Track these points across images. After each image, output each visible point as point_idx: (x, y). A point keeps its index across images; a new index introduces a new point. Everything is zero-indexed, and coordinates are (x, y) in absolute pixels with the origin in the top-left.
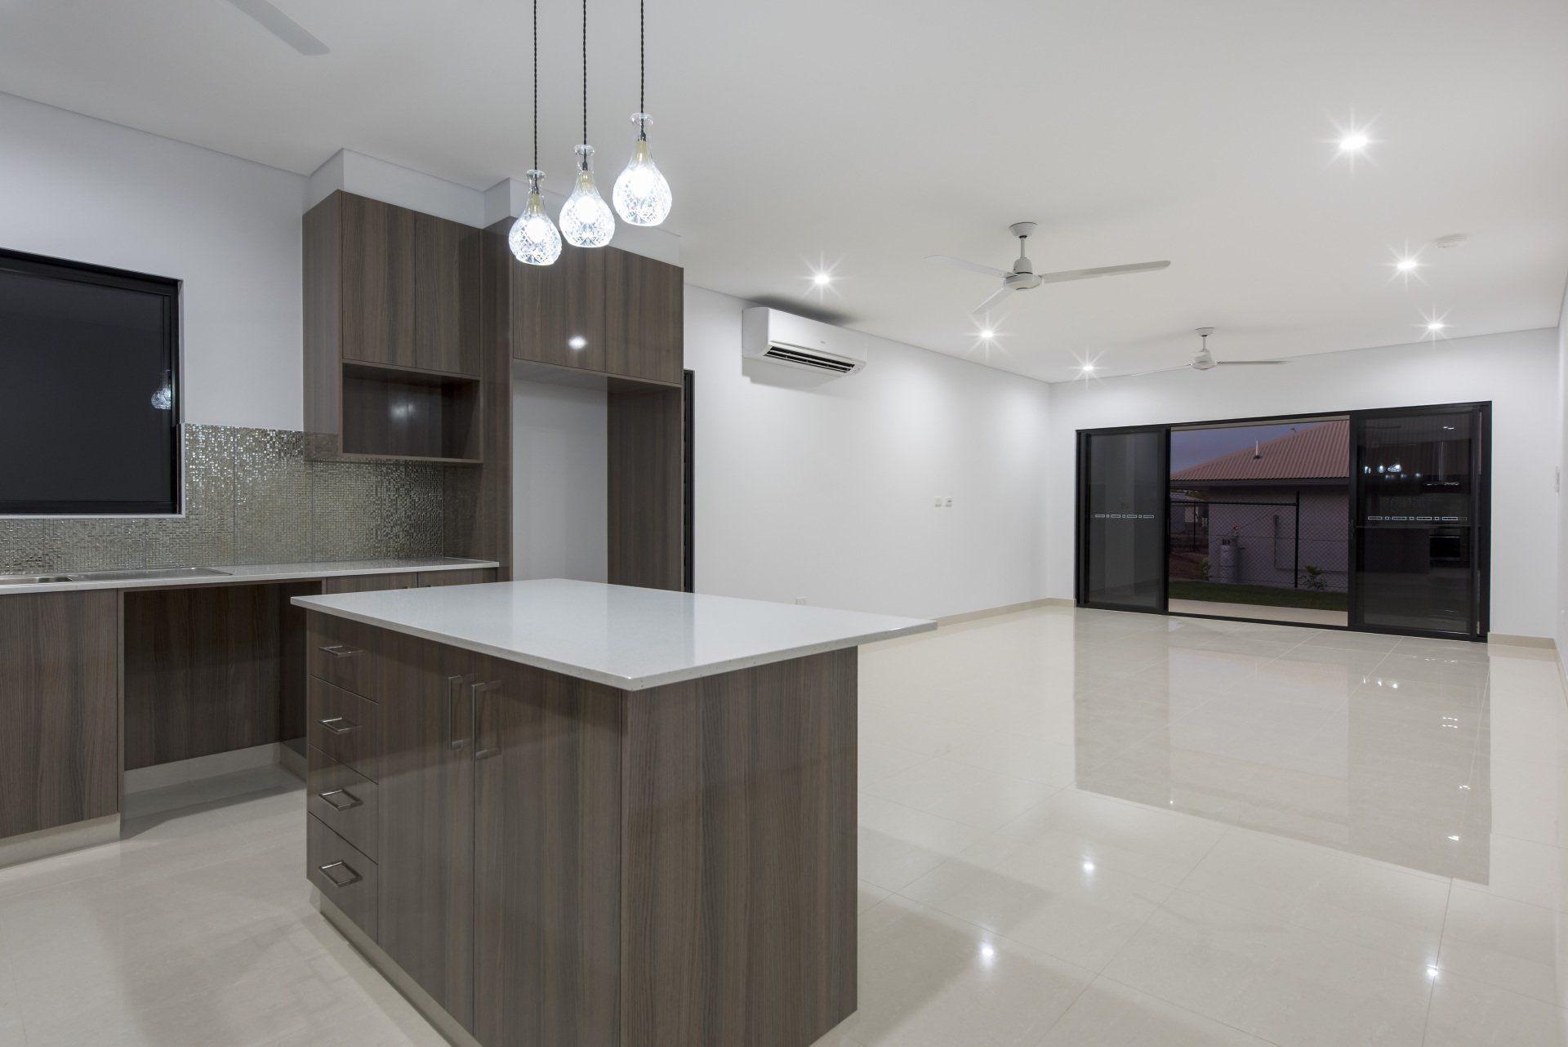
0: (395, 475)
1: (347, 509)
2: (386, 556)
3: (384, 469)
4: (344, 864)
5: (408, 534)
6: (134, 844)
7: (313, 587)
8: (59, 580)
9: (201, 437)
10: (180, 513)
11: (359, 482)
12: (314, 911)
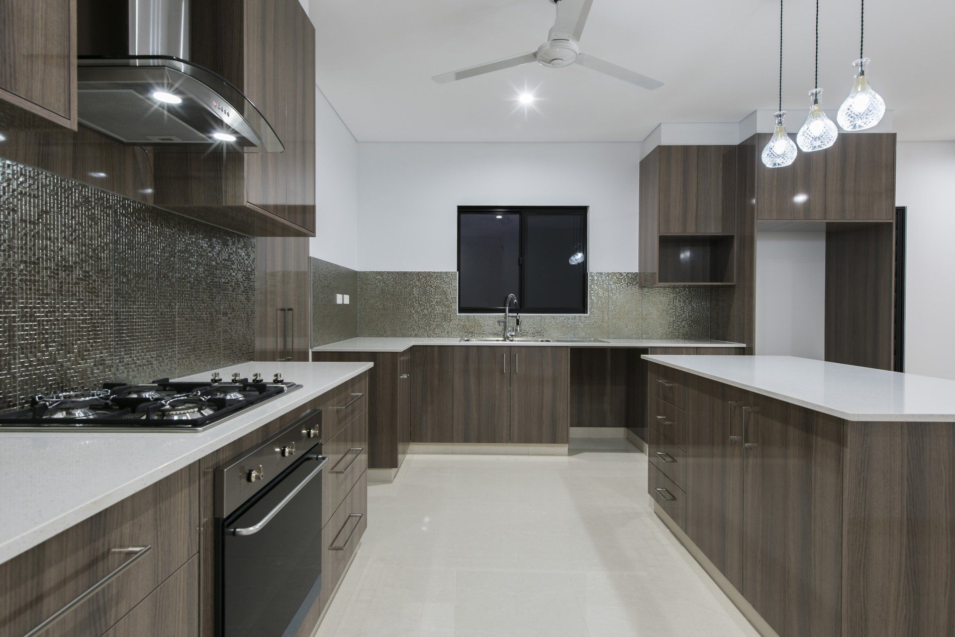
0: (683, 293)
1: (658, 312)
2: (678, 338)
3: (677, 290)
4: (667, 490)
5: (690, 326)
6: (574, 459)
7: (645, 350)
8: (547, 341)
9: (596, 278)
10: (587, 313)
11: (664, 298)
12: (651, 510)
